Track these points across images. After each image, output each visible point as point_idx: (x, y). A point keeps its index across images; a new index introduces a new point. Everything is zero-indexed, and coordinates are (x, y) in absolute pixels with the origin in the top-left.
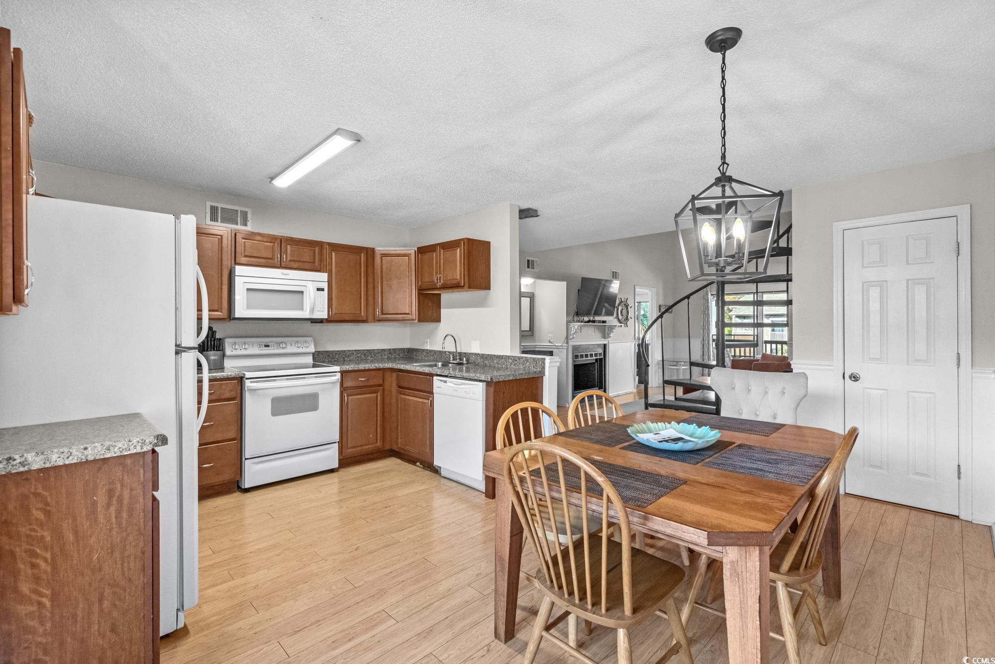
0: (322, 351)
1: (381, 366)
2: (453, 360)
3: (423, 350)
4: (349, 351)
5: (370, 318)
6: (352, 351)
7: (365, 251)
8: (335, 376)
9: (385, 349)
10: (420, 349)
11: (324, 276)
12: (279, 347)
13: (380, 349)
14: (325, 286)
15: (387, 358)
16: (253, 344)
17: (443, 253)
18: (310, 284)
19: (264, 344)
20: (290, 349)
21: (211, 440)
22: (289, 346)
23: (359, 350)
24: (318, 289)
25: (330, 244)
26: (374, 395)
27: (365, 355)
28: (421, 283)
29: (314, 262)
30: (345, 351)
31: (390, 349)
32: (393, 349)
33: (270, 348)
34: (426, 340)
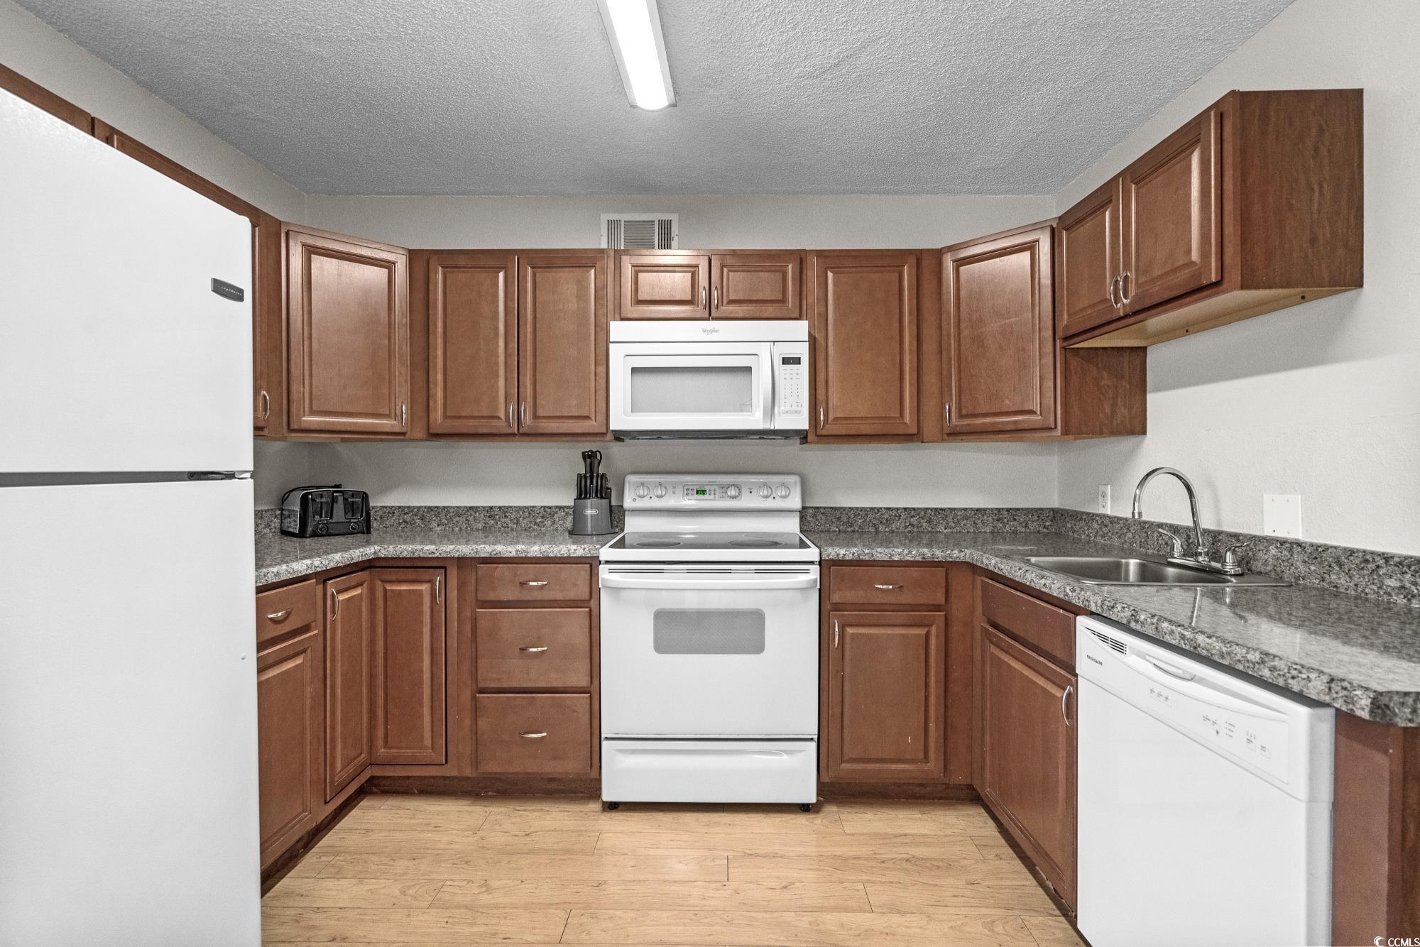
0: (825, 508)
1: (939, 554)
2: (1185, 555)
3: (1092, 517)
4: (889, 509)
5: (930, 427)
6: (898, 509)
7: (913, 260)
8: (807, 572)
9: (985, 509)
10: (1083, 513)
11: (800, 329)
12: (724, 494)
13: (972, 509)
14: (803, 351)
15: (992, 532)
16: (674, 488)
17: (1137, 194)
18: (764, 350)
19: (695, 488)
20: (748, 501)
21: (542, 684)
22: (745, 493)
23: (914, 509)
24: (786, 361)
25: (820, 254)
26: (922, 631)
27: (929, 521)
28: (1070, 315)
29: (783, 301)
30: (879, 509)
31: (999, 510)
32: (1008, 510)
33: (706, 497)
34: (1101, 488)
